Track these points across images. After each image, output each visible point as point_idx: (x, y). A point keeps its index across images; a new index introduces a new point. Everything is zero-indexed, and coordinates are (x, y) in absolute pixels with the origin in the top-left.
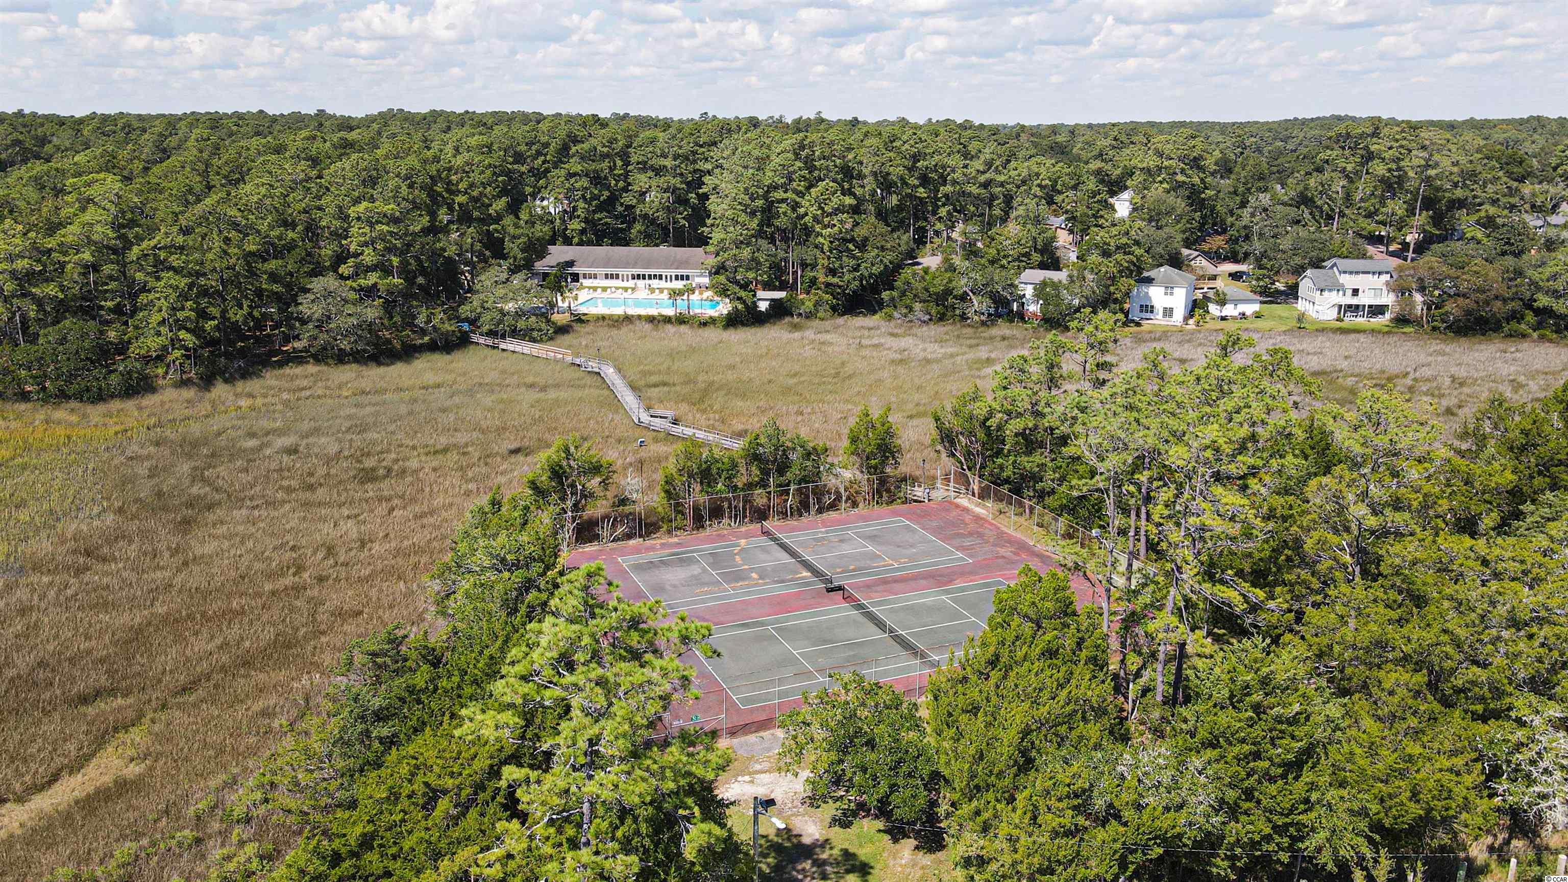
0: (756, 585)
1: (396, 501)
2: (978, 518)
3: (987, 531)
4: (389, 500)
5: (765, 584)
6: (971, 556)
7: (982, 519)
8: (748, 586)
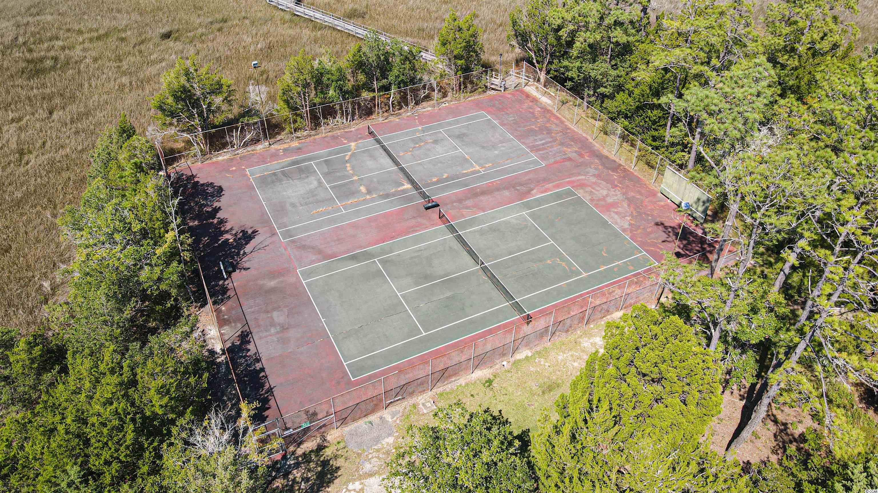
0: (365, 201)
1: (57, 101)
2: (545, 110)
3: (553, 127)
4: (50, 98)
5: (373, 200)
6: (543, 159)
7: (549, 111)
8: (358, 204)
